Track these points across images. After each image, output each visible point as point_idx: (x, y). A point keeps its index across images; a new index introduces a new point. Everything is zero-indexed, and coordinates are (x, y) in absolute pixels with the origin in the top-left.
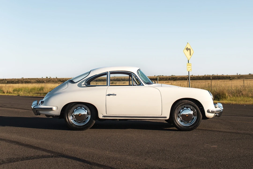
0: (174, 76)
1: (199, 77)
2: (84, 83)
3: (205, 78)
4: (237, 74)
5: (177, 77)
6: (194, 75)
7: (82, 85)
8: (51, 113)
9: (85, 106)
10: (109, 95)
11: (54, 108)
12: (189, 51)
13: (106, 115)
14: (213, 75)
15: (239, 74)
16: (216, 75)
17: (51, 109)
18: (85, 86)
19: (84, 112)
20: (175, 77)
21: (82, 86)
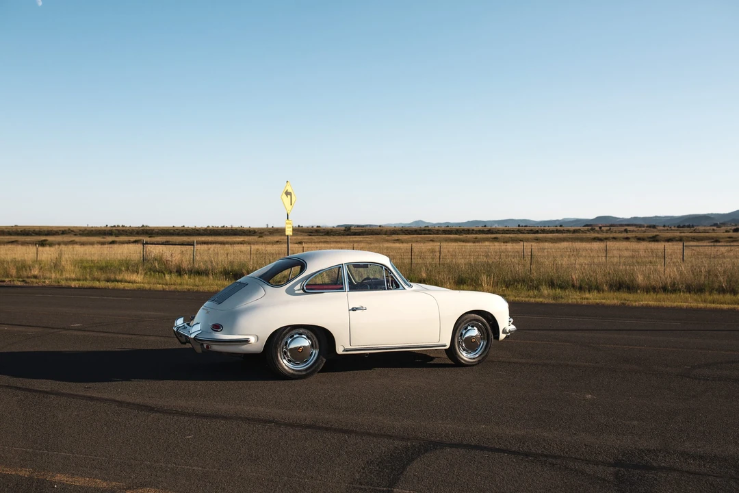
0: (146, 226)
1: (197, 230)
2: (298, 287)
3: (209, 232)
4: (267, 225)
5: (153, 230)
6: (186, 226)
7: (295, 291)
8: (245, 348)
9: (306, 331)
10: (354, 309)
11: (252, 340)
12: (289, 196)
13: (348, 347)
14: (224, 227)
15: (270, 226)
16: (229, 226)
17: (246, 341)
18: (302, 292)
19: (305, 342)
20: (149, 230)
21: (297, 292)
